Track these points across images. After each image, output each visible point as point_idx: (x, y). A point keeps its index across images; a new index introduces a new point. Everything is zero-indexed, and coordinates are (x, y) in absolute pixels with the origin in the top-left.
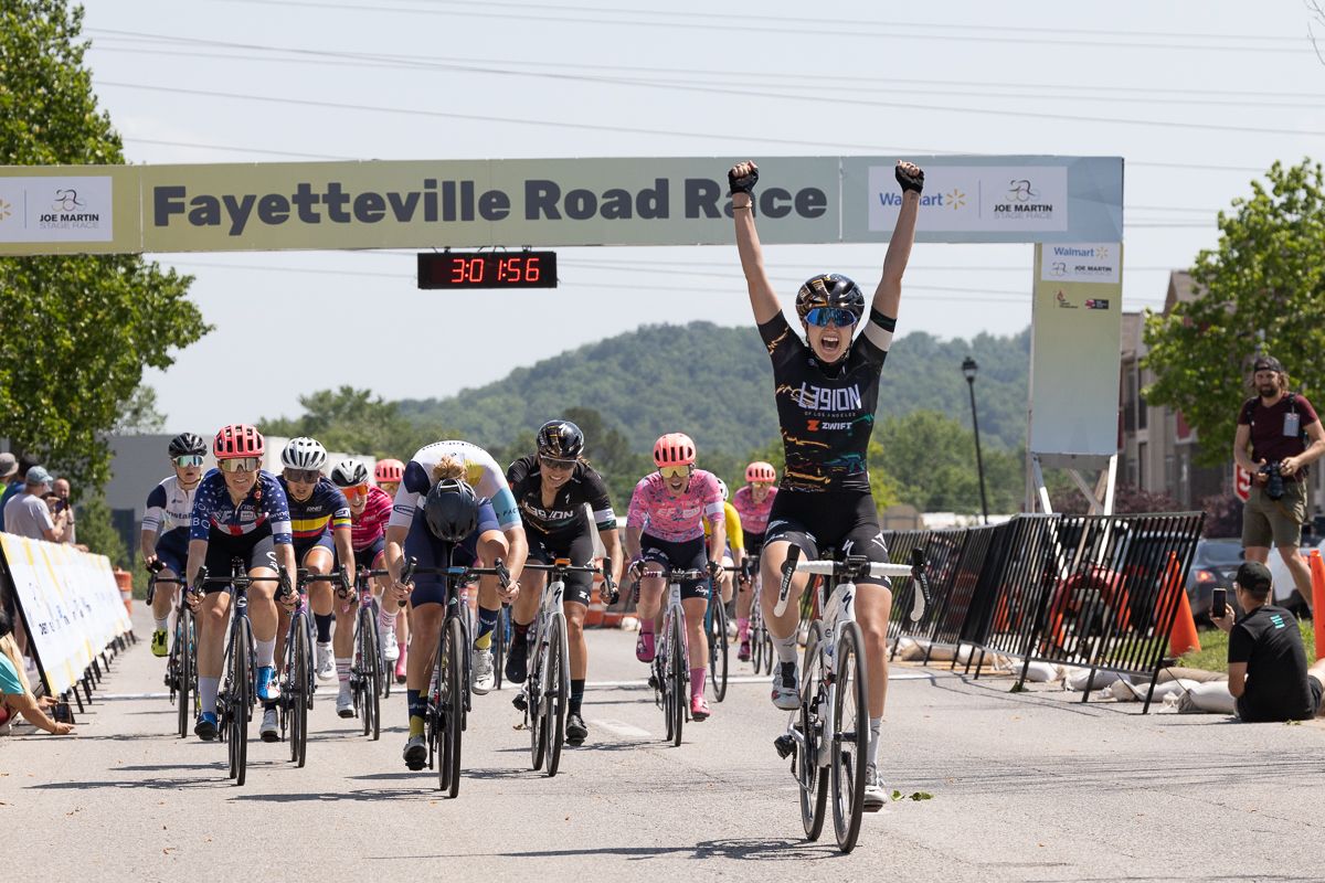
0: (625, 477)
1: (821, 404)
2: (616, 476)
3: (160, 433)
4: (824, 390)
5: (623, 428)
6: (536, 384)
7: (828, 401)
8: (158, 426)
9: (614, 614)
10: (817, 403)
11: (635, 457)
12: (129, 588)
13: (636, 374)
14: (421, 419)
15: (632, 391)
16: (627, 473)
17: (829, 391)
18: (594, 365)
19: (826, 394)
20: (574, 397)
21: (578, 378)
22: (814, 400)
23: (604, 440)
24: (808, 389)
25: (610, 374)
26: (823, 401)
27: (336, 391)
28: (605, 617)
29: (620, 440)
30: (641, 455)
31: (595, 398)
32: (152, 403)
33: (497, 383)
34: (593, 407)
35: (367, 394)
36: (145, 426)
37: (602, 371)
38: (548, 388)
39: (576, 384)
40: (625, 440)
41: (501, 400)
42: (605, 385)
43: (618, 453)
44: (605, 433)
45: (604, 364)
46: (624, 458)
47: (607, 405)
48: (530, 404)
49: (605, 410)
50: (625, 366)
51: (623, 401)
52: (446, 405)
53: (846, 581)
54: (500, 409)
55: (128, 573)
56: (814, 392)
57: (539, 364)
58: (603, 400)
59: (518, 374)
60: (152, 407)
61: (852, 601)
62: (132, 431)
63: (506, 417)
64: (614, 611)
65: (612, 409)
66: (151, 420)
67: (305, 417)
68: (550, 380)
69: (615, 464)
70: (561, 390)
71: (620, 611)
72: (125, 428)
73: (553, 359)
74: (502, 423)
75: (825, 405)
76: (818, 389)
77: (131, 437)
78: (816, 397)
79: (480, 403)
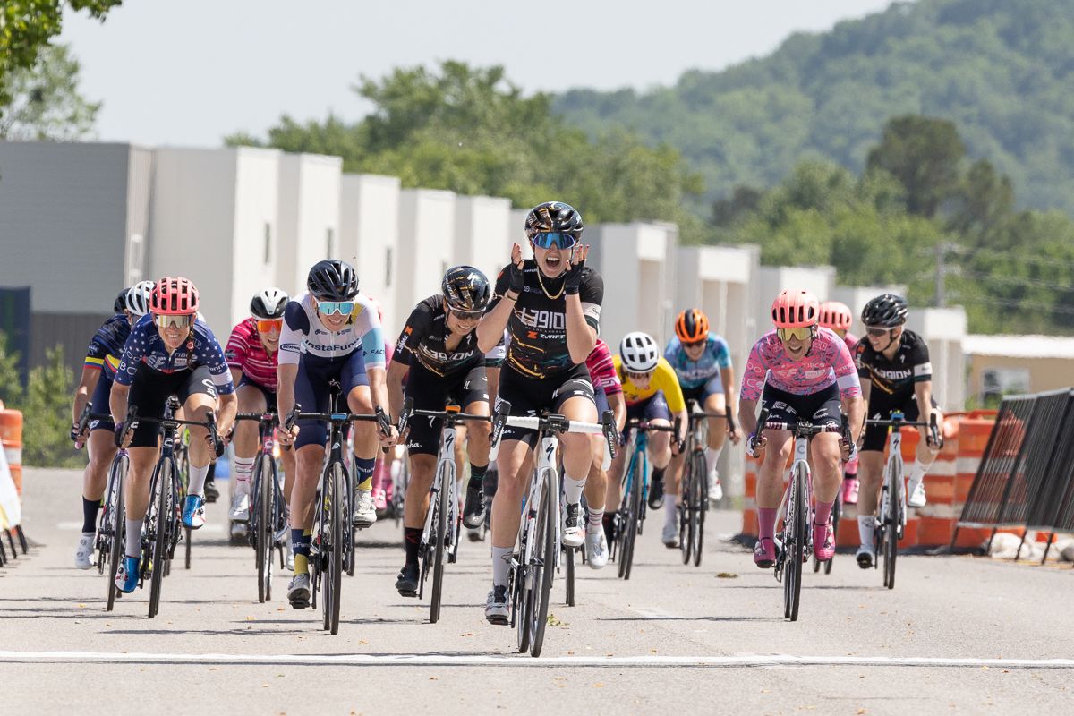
0: (1004, 256)
1: (539, 323)
2: (986, 255)
3: (87, 138)
4: (542, 313)
5: (1003, 161)
6: (834, 67)
7: (546, 322)
8: (84, 124)
9: (976, 525)
10: (536, 322)
11: (1025, 217)
12: (19, 442)
13: (1032, 52)
14: (600, 127)
15: (1024, 87)
16: (1008, 248)
17: (546, 313)
18: (950, 33)
19: (544, 316)
20: (909, 93)
21: (915, 56)
22: (533, 320)
23: (963, 181)
24: (528, 312)
25: (982, 52)
26: (541, 321)
27: (436, 71)
28: (958, 529)
29: (997, 183)
30: (1037, 214)
31: (950, 97)
32: (73, 79)
33: (754, 61)
34: (945, 116)
35: (496, 74)
36: (56, 123)
37: (966, 45)
38: (856, 76)
39: (913, 68)
40: (1006, 182)
41: (762, 96)
42: (970, 73)
43: (992, 209)
44: (965, 165)
45: (967, 31)
46: (1005, 220)
47: (974, 111)
48: (818, 105)
49: (967, 120)
50: (1009, 37)
51: (1005, 105)
52: (654, 102)
53: (551, 435)
54: (760, 113)
55: (16, 413)
56: (534, 314)
57: (841, 27)
58: (967, 103)
59: (795, 45)
60: (72, 87)
61: (554, 451)
62: (29, 131)
63: (769, 129)
64: (974, 520)
65: (984, 120)
66: (69, 112)
67: (371, 119)
68: (863, 61)
69: (986, 228)
70: (883, 80)
71: (987, 521)
72: (16, 126)
73: (871, 18)
74: (762, 141)
75: (543, 324)
76: (537, 312)
77: (30, 144)
78: (535, 318)
79: (722, 99)
